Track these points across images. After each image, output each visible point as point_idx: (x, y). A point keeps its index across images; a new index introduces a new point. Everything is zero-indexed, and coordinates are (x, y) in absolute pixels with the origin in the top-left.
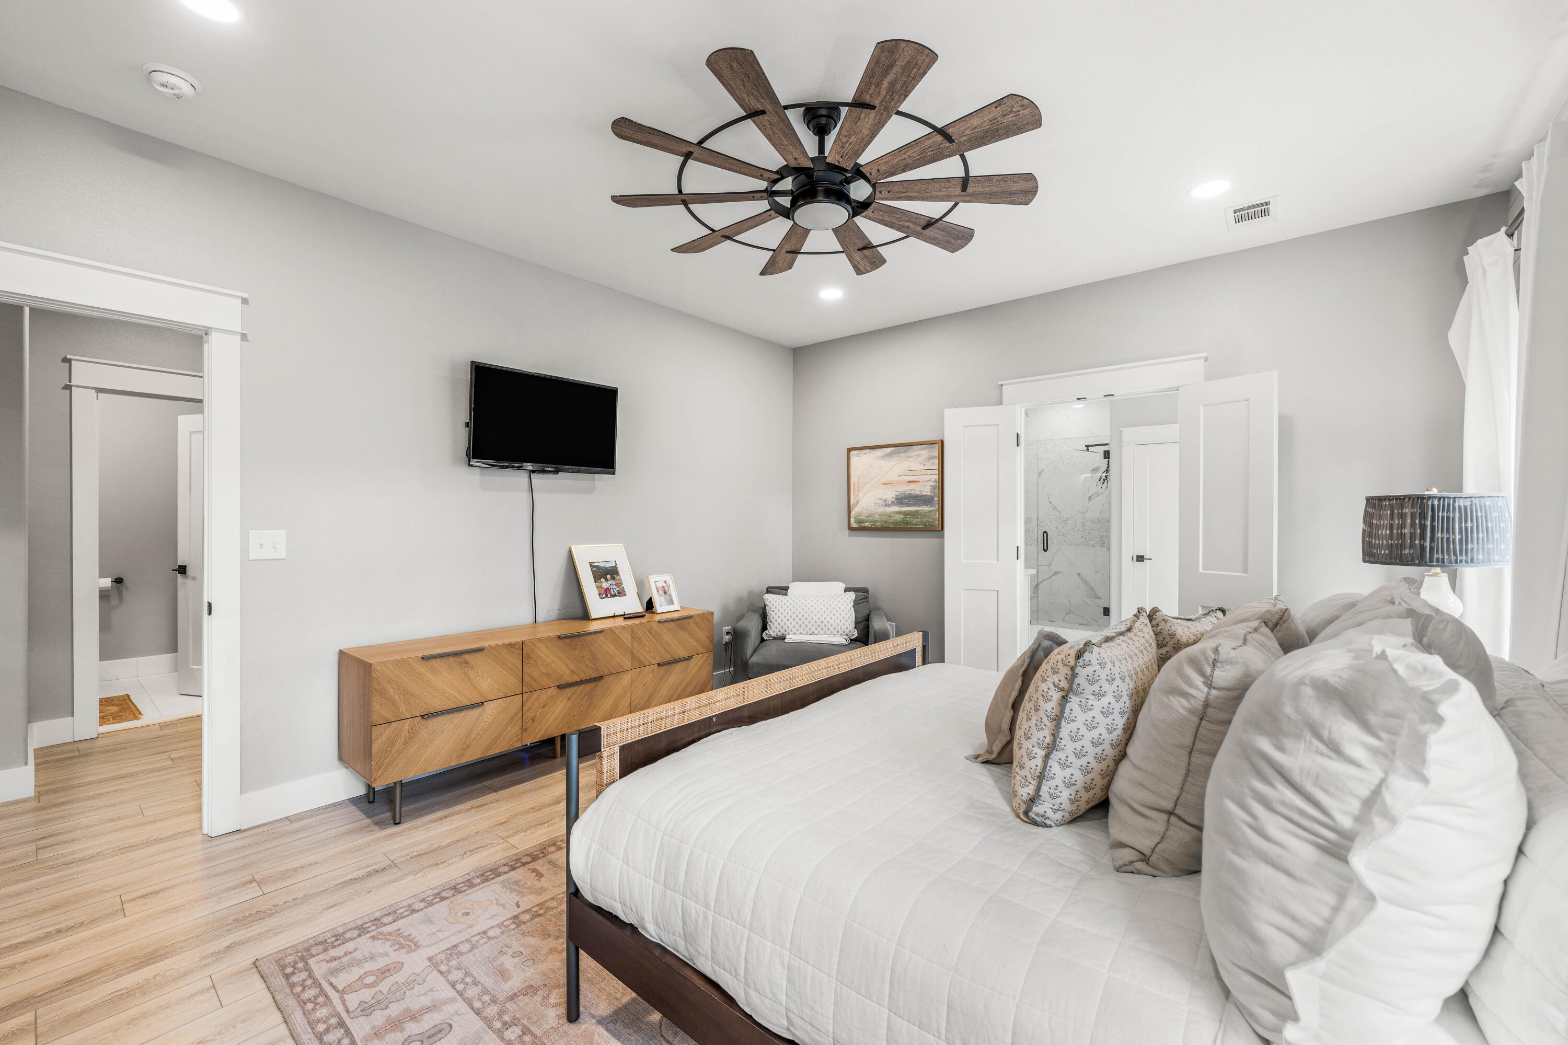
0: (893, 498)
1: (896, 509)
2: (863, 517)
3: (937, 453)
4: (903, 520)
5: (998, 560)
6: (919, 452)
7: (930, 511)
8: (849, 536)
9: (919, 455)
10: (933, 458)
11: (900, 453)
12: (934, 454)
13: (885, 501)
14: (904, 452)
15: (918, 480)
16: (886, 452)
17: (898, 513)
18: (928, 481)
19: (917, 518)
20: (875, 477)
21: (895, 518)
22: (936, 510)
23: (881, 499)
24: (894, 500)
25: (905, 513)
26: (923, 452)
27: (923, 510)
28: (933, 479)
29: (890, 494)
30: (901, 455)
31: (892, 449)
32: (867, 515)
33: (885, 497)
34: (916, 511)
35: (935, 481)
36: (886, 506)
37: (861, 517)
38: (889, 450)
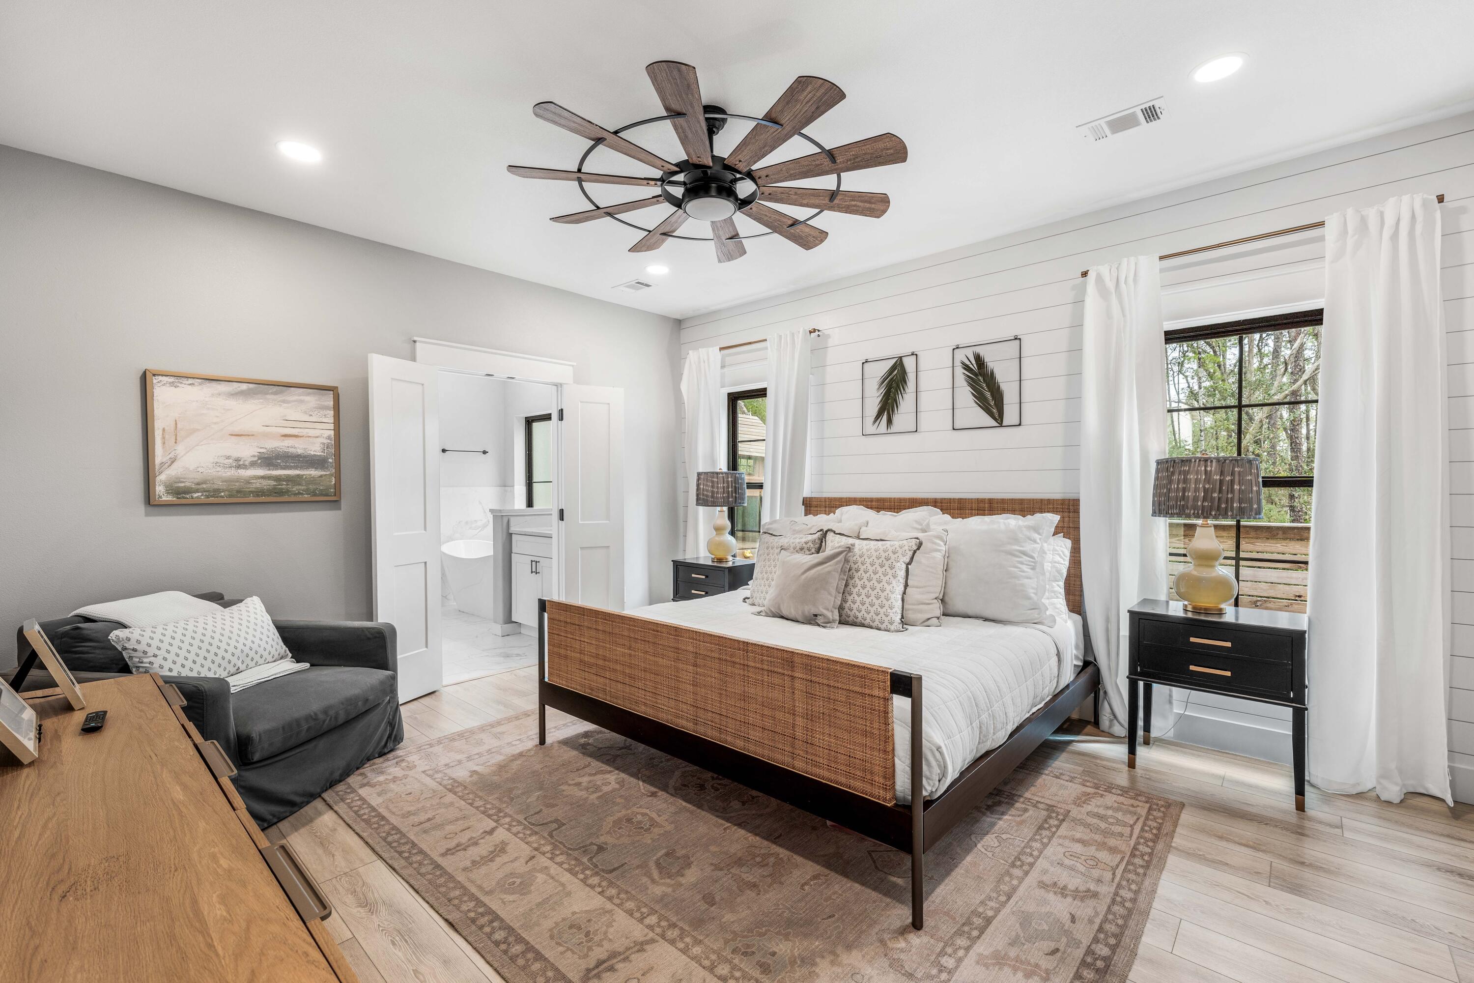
0: (254, 456)
1: (261, 472)
2: (187, 484)
3: (332, 403)
4: (275, 489)
5: (425, 529)
6: (302, 398)
7: (321, 476)
8: (147, 515)
9: (302, 401)
10: (326, 408)
11: (267, 394)
12: (326, 403)
13: (237, 460)
14: (272, 393)
15: (300, 434)
16: (239, 389)
17: (263, 477)
18: (317, 437)
19: (300, 485)
20: (215, 423)
21: (258, 485)
22: (332, 475)
23: (228, 458)
24: (256, 459)
25: (278, 479)
26: (308, 398)
27: (310, 475)
28: (325, 436)
29: (248, 451)
30: (268, 396)
31: (251, 386)
32: (196, 481)
33: (236, 455)
34: (298, 476)
35: (329, 438)
36: (239, 467)
37: (182, 485)
38: (244, 387)
